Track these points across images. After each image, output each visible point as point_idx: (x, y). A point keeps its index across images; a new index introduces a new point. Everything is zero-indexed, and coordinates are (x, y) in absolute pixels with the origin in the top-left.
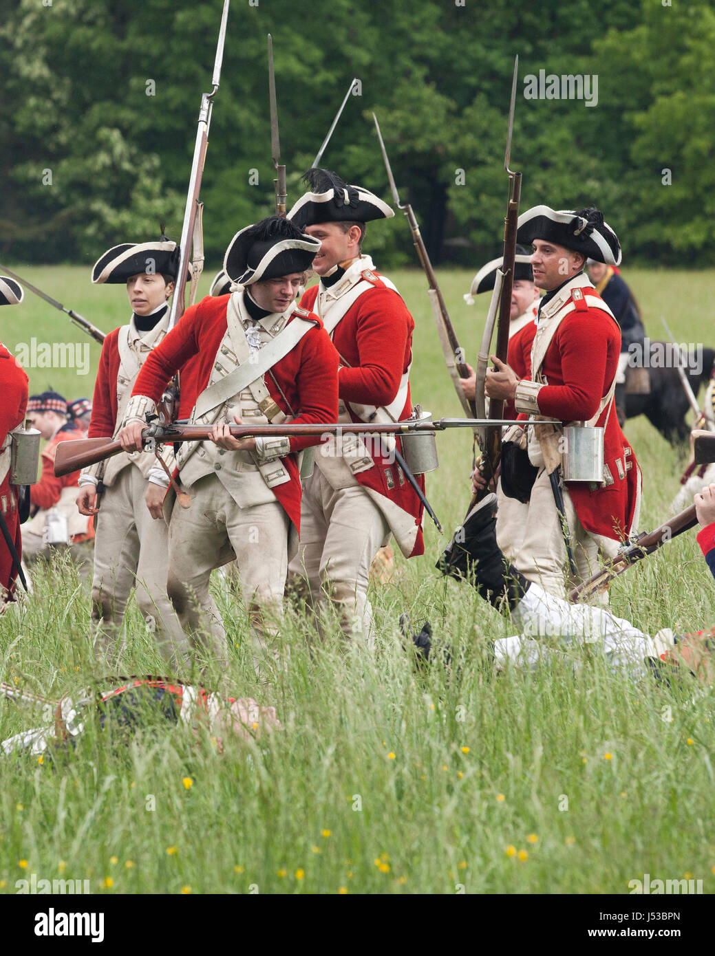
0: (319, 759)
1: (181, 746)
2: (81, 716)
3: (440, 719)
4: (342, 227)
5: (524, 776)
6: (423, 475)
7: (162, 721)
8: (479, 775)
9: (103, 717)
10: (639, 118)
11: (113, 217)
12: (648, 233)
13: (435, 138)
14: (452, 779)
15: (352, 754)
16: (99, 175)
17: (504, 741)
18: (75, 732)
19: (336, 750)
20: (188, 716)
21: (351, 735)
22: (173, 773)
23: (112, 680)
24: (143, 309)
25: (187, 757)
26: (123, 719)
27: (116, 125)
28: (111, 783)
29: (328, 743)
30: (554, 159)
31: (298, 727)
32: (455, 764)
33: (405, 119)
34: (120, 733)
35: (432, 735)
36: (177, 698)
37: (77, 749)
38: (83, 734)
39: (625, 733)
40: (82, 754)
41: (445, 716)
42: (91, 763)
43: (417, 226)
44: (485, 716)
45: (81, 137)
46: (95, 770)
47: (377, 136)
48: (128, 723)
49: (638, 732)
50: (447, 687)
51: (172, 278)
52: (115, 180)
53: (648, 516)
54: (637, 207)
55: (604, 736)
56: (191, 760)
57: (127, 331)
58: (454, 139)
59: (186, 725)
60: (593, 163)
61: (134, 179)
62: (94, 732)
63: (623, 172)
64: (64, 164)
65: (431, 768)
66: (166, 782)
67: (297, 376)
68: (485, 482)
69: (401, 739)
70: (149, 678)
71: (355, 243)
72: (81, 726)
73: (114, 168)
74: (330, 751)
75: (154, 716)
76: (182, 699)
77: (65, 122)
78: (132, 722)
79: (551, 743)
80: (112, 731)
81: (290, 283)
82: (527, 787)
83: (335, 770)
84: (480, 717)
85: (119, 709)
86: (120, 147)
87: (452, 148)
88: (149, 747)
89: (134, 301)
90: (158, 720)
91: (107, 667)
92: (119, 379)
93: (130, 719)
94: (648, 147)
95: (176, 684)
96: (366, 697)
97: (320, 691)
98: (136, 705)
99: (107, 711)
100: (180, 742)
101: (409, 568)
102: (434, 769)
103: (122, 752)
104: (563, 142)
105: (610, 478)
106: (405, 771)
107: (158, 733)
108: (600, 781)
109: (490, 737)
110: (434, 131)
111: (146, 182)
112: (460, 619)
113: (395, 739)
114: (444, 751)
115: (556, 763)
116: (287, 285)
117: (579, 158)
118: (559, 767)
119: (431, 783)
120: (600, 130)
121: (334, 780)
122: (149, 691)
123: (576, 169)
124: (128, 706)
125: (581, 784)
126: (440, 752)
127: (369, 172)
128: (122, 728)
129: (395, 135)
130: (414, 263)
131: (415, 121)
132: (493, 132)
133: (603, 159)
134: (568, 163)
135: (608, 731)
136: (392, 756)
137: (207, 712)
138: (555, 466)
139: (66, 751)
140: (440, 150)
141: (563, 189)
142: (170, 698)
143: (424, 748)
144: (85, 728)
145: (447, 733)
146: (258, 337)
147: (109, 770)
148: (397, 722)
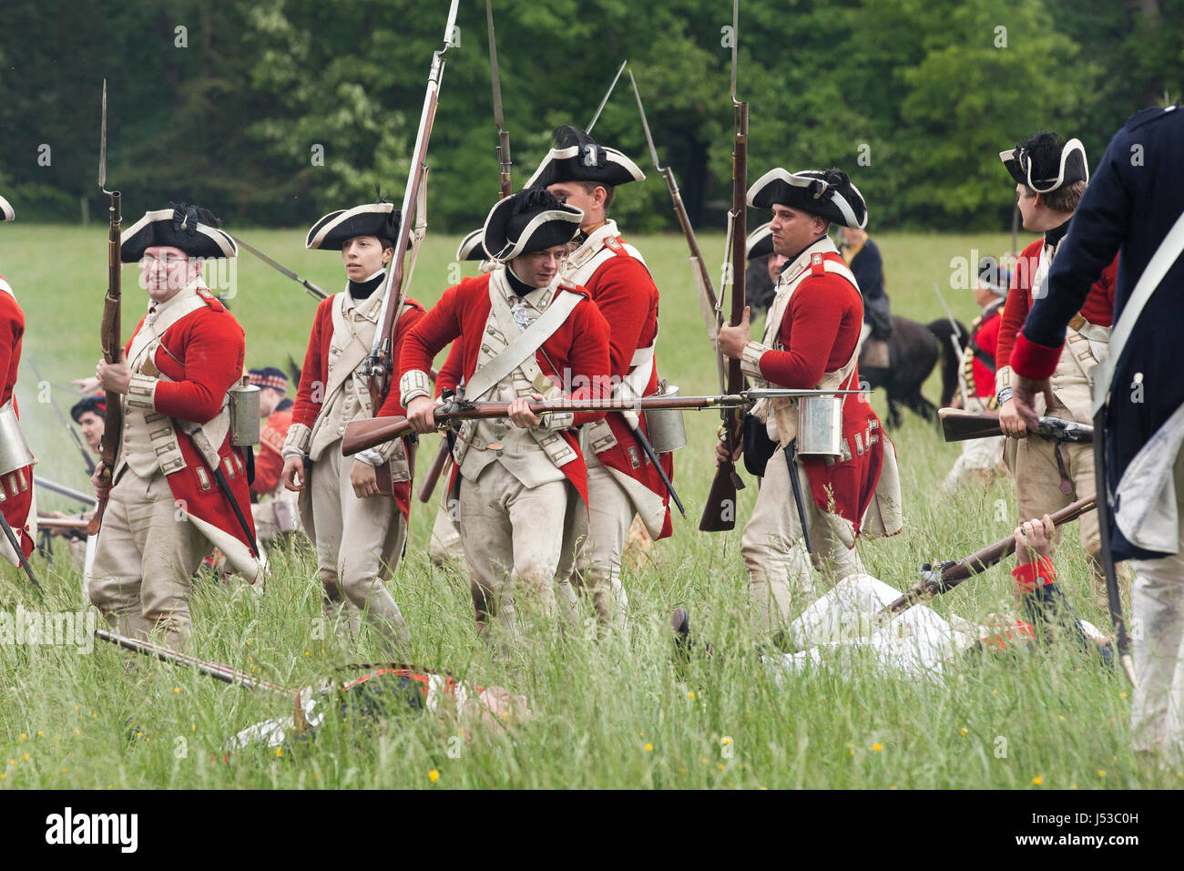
0: (573, 750)
1: (427, 737)
2: (321, 705)
3: (699, 708)
4: (586, 187)
5: (789, 768)
6: (671, 453)
7: (407, 711)
8: (741, 767)
9: (345, 706)
10: (911, 74)
11: (355, 179)
12: (919, 195)
13: (696, 95)
14: (713, 772)
15: (607, 745)
16: (340, 133)
17: (767, 731)
18: (315, 723)
19: (590, 740)
20: (434, 705)
21: (605, 725)
22: (419, 765)
23: (355, 667)
24: (358, 275)
25: (433, 748)
26: (366, 709)
27: (358, 80)
28: (353, 776)
29: (581, 734)
30: (820, 117)
31: (550, 717)
32: (716, 756)
33: (664, 75)
34: (363, 723)
35: (691, 725)
36: (424, 685)
37: (316, 741)
38: (323, 725)
39: (895, 723)
40: (322, 745)
41: (705, 705)
42: (332, 755)
43: (677, 190)
44: (747, 705)
45: (321, 94)
46: (336, 762)
47: (634, 93)
48: (371, 713)
49: (908, 722)
50: (707, 675)
51: (390, 243)
52: (357, 139)
53: (920, 494)
54: (908, 168)
55: (873, 727)
56: (437, 752)
57: (342, 298)
58: (715, 96)
59: (432, 715)
60: (862, 122)
61: (376, 138)
62: (335, 722)
63: (893, 130)
64: (304, 122)
65: (690, 761)
66: (411, 775)
67: (569, 352)
68: (728, 454)
69: (659, 730)
70: (394, 666)
71: (600, 205)
72: (321, 716)
73: (356, 126)
74: (584, 741)
75: (399, 705)
76: (428, 688)
77: (305, 78)
78: (375, 711)
79: (816, 733)
80: (355, 721)
81: (552, 256)
82: (791, 781)
83: (589, 762)
84: (743, 706)
85: (362, 698)
86: (362, 104)
87: (713, 105)
88: (393, 738)
89: (349, 266)
90: (402, 709)
91: (349, 654)
92: (331, 349)
93: (373, 708)
94: (919, 104)
95: (421, 671)
96: (622, 685)
97: (573, 678)
98: (380, 693)
99: (349, 702)
100: (426, 732)
101: (667, 548)
102: (694, 761)
103: (365, 743)
104: (830, 99)
105: (849, 453)
106: (664, 762)
107: (403, 724)
108: (868, 774)
109: (753, 728)
110: (694, 87)
111: (390, 141)
112: (721, 603)
113: (653, 729)
114: (704, 743)
115: (823, 755)
116: (550, 259)
117: (847, 115)
118: (825, 759)
119: (690, 776)
120: (869, 87)
121: (587, 773)
122: (393, 679)
123: (843, 128)
124: (370, 695)
125: (849, 777)
126: (700, 743)
127: (626, 131)
128: (365, 718)
129: (652, 92)
130: (674, 227)
131: (674, 77)
132: (756, 89)
133: (872, 117)
134: (835, 121)
135: (877, 721)
136: (649, 747)
137: (454, 700)
138: (789, 439)
139: (306, 742)
140: (700, 108)
141: (829, 148)
142: (416, 686)
143: (683, 738)
144: (325, 718)
145: (707, 723)
146: (525, 313)
147: (350, 762)
148: (655, 711)
